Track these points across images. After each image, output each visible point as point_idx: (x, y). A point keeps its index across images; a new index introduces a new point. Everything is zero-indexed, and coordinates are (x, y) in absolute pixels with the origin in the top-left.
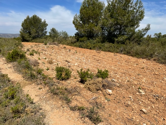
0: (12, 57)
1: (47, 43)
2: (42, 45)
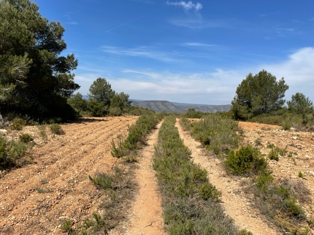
0: (239, 164)
1: (290, 127)
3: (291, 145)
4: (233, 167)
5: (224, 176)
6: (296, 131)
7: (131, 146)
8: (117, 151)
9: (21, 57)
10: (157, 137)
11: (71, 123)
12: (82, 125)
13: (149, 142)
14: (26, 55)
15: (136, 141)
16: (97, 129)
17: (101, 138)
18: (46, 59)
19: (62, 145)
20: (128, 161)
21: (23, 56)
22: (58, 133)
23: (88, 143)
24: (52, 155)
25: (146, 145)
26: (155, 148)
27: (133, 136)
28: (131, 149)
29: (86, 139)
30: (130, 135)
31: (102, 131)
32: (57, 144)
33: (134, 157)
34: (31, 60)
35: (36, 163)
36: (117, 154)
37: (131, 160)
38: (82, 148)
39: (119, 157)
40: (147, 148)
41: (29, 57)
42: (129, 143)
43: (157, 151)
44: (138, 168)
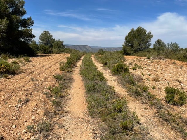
0: (117, 70)
1: (150, 57)
2: (144, 59)
3: (146, 65)
4: (115, 72)
5: (111, 76)
6: (153, 59)
7: (68, 66)
8: (62, 68)
9: (3, 20)
10: (81, 63)
11: (33, 57)
12: (39, 58)
13: (77, 65)
14: (6, 18)
15: (71, 64)
16: (48, 60)
17: (52, 64)
18: (15, 20)
19: (34, 67)
20: (68, 72)
21: (4, 19)
22: (29, 61)
23: (46, 65)
24: (31, 70)
25: (76, 66)
26: (81, 66)
27: (69, 62)
28: (69, 67)
29: (44, 64)
30: (68, 61)
31: (51, 61)
32: (31, 67)
33: (71, 70)
34: (8, 21)
35: (25, 73)
36: (62, 69)
37: (70, 71)
38: (44, 68)
39: (63, 71)
40: (76, 67)
41: (7, 20)
42: (67, 65)
43: (81, 68)
44: (73, 74)
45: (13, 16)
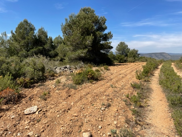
7: (145, 75)
8: (139, 77)
9: (90, 36)
12: (115, 67)
13: (155, 74)
14: (92, 35)
15: (147, 73)
16: (124, 69)
17: (128, 72)
18: (98, 36)
19: (112, 74)
20: (145, 81)
21: (90, 35)
22: (108, 70)
23: (123, 74)
24: (109, 77)
25: (153, 75)
26: (159, 76)
27: (146, 70)
29: (121, 72)
30: (144, 70)
32: (109, 74)
33: (148, 79)
34: (93, 37)
35: (105, 80)
37: (147, 81)
38: (121, 76)
39: (140, 80)
41: (93, 36)
42: (144, 73)
45: (97, 33)
